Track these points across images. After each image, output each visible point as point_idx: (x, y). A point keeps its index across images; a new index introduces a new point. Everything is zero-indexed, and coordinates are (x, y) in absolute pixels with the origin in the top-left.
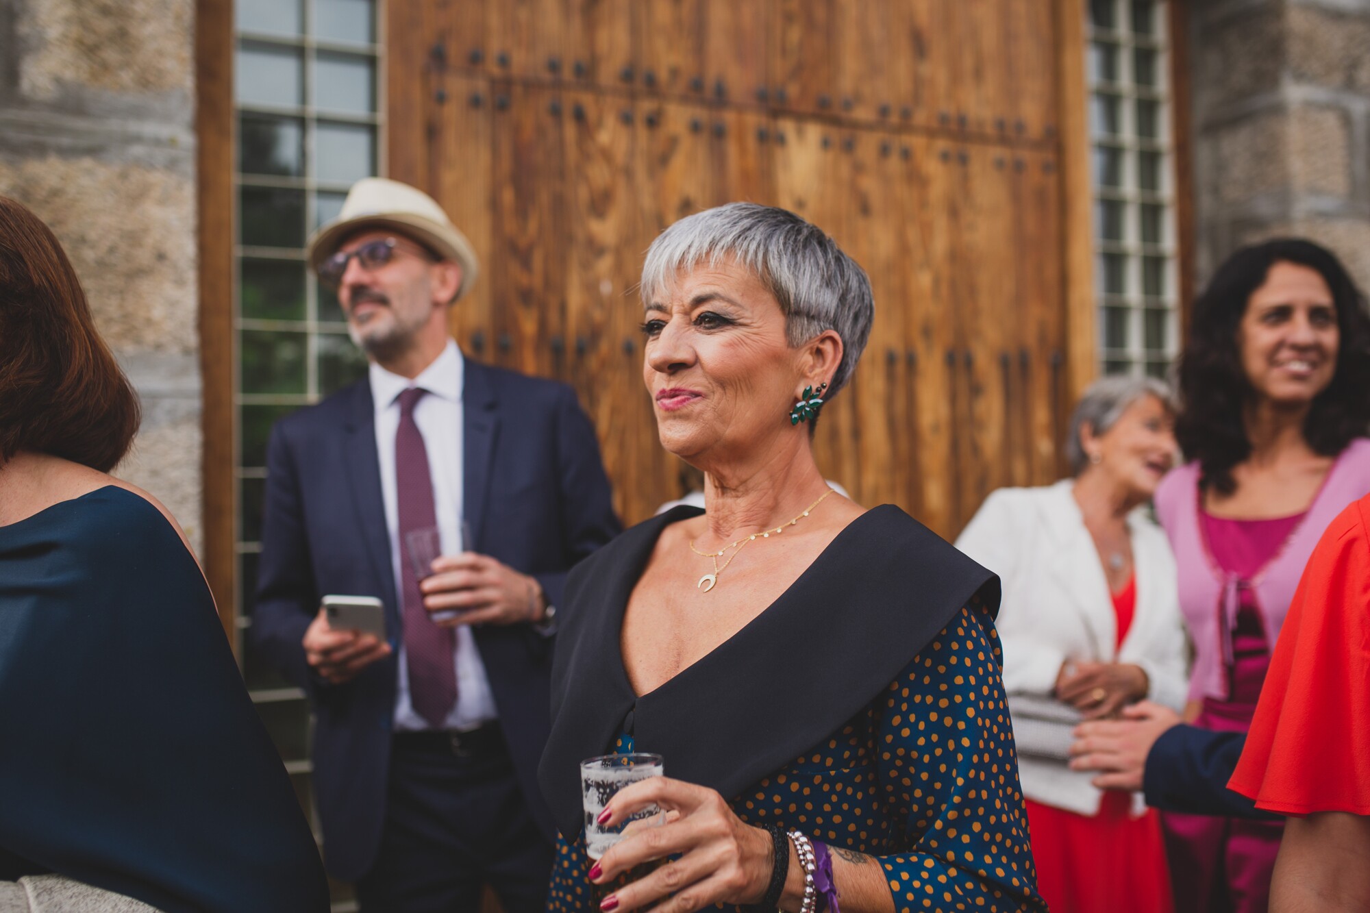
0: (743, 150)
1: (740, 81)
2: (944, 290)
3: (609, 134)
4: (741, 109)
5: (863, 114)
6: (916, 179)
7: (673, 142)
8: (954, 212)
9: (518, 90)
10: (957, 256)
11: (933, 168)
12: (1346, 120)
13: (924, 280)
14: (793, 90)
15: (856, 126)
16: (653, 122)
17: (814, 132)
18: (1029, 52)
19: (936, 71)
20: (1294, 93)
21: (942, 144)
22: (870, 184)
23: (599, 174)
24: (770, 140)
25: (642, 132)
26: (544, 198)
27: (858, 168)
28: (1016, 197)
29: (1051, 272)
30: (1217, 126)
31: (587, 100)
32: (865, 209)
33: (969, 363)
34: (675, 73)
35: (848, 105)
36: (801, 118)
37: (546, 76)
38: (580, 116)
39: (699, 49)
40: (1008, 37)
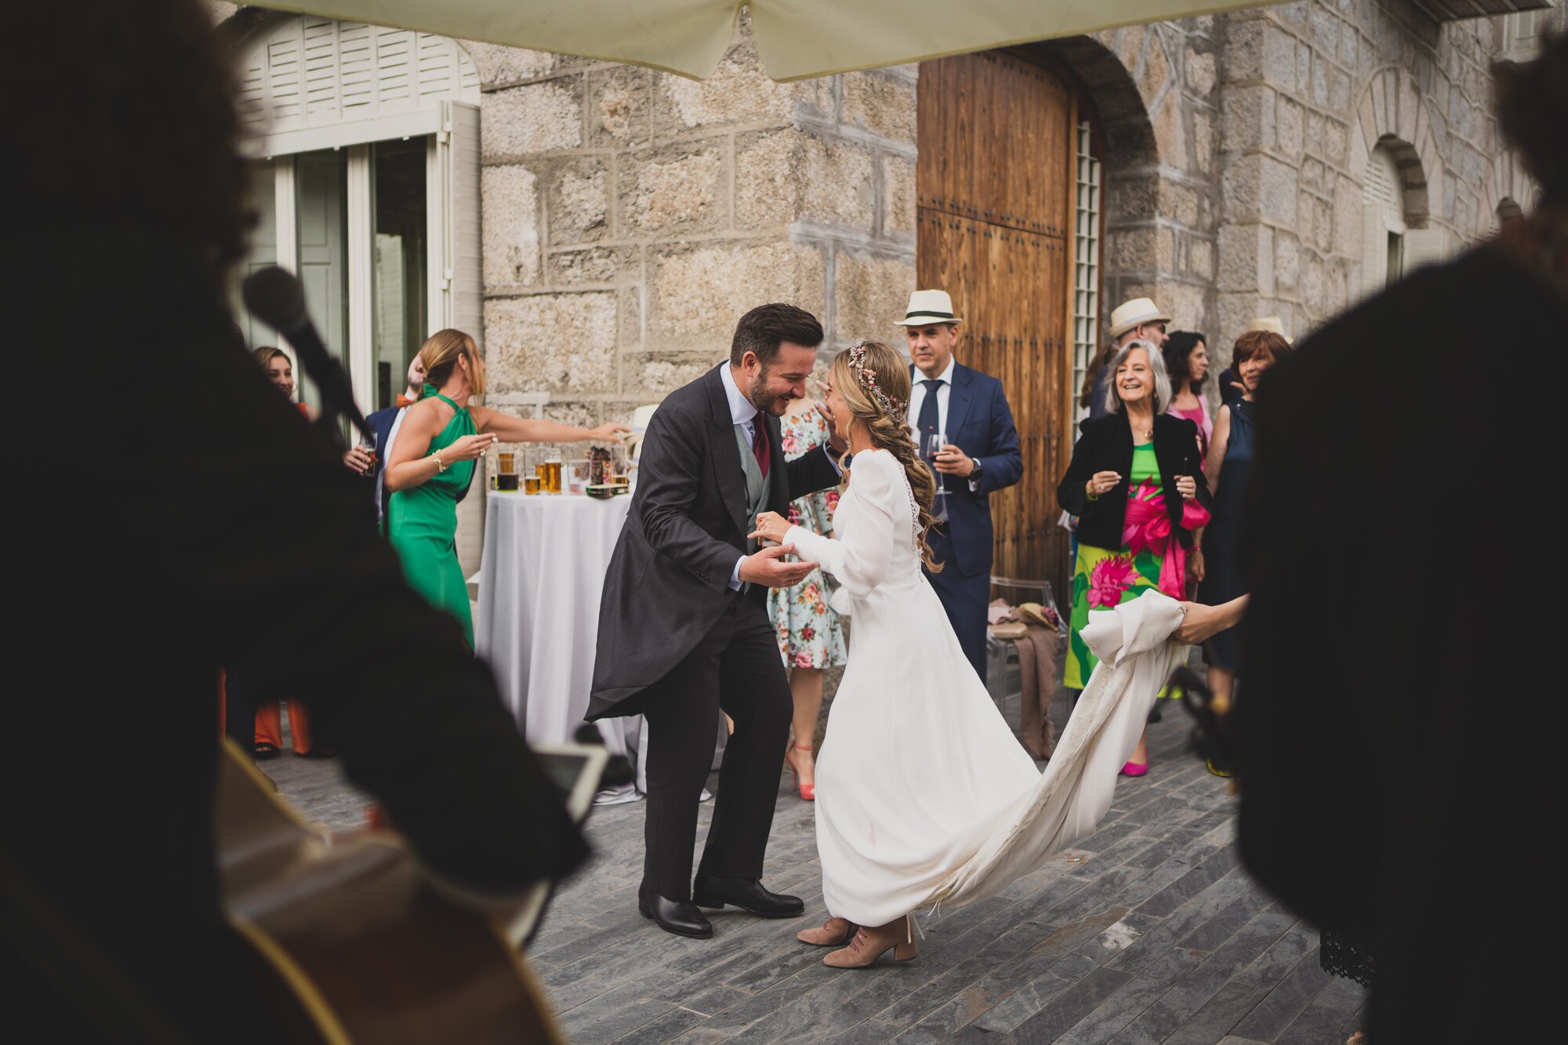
0: (980, 243)
1: (980, 206)
2: (1031, 309)
3: (947, 234)
4: (980, 221)
5: (1012, 223)
6: (1025, 255)
7: (963, 235)
8: (1035, 272)
9: (925, 211)
10: (1034, 293)
11: (1030, 249)
12: (1174, 234)
13: (1025, 303)
14: (994, 211)
15: (1010, 228)
16: (958, 228)
17: (999, 231)
18: (1059, 190)
19: (1032, 200)
20: (1160, 221)
21: (1033, 237)
22: (1012, 257)
23: (944, 251)
24: (988, 235)
25: (955, 231)
26: (930, 264)
27: (1010, 250)
28: (1052, 264)
29: (1060, 302)
30: (1114, 230)
31: (941, 215)
32: (1011, 271)
33: (1036, 344)
34: (964, 202)
35: (1008, 219)
36: (996, 225)
37: (932, 206)
38: (940, 224)
39: (971, 192)
40: (1053, 183)
